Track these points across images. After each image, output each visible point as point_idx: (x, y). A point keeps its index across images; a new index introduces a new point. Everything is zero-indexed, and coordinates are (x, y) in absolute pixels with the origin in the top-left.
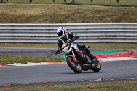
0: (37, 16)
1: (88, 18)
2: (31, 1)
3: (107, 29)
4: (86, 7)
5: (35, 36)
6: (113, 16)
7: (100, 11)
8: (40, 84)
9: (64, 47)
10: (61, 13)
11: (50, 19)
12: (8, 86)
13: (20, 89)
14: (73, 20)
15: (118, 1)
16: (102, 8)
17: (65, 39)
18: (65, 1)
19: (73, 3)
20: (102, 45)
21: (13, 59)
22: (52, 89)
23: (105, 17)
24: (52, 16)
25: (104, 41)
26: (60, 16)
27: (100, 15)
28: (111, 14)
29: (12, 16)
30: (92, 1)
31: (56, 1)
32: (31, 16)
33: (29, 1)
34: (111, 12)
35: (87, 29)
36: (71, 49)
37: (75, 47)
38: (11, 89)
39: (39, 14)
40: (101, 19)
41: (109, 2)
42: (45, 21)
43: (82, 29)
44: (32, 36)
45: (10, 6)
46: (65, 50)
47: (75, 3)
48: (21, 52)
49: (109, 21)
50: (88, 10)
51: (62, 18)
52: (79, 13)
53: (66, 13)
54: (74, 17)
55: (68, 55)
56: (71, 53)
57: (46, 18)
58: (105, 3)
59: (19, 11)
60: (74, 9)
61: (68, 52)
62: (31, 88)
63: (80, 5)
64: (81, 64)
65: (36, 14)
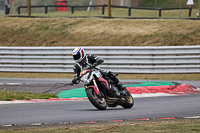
36: (92, 77)
46: (84, 78)
55: (88, 85)
64: (106, 98)
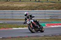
0: (23, 7)
1: (46, 8)
2: (20, 0)
3: (54, 13)
4: (45, 3)
5: (22, 16)
6: (57, 7)
7: (51, 5)
8: (24, 37)
9: (27, 21)
10: (34, 6)
11: (29, 8)
12: (10, 38)
13: (15, 39)
14: (39, 9)
15: (59, 1)
16: (52, 4)
17: (28, 17)
18: (36, 0)
19: (39, 1)
20: (52, 20)
21: (12, 26)
22: (29, 39)
23: (53, 8)
24: (29, 7)
25: (53, 18)
26: (33, 7)
27: (51, 7)
28: (56, 6)
29: (12, 7)
30: (47, 0)
31: (31, 1)
32: (20, 7)
33: (19, 0)
34: (56, 5)
35: (45, 13)
37: (32, 21)
38: (11, 39)
39: (24, 6)
40: (52, 9)
41: (55, 1)
42: (26, 9)
43: (43, 13)
44: (21, 16)
45: (11, 3)
47: (40, 1)
48: (16, 23)
49: (55, 10)
50: (46, 5)
51: (34, 8)
52: (42, 6)
53: (36, 6)
54: (39, 8)
56: (30, 24)
57: (27, 8)
58: (53, 1)
59: (15, 5)
60: (40, 4)
61: (29, 23)
62: (20, 39)
63: (42, 2)
65: (23, 6)
